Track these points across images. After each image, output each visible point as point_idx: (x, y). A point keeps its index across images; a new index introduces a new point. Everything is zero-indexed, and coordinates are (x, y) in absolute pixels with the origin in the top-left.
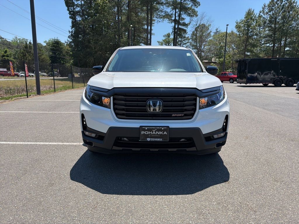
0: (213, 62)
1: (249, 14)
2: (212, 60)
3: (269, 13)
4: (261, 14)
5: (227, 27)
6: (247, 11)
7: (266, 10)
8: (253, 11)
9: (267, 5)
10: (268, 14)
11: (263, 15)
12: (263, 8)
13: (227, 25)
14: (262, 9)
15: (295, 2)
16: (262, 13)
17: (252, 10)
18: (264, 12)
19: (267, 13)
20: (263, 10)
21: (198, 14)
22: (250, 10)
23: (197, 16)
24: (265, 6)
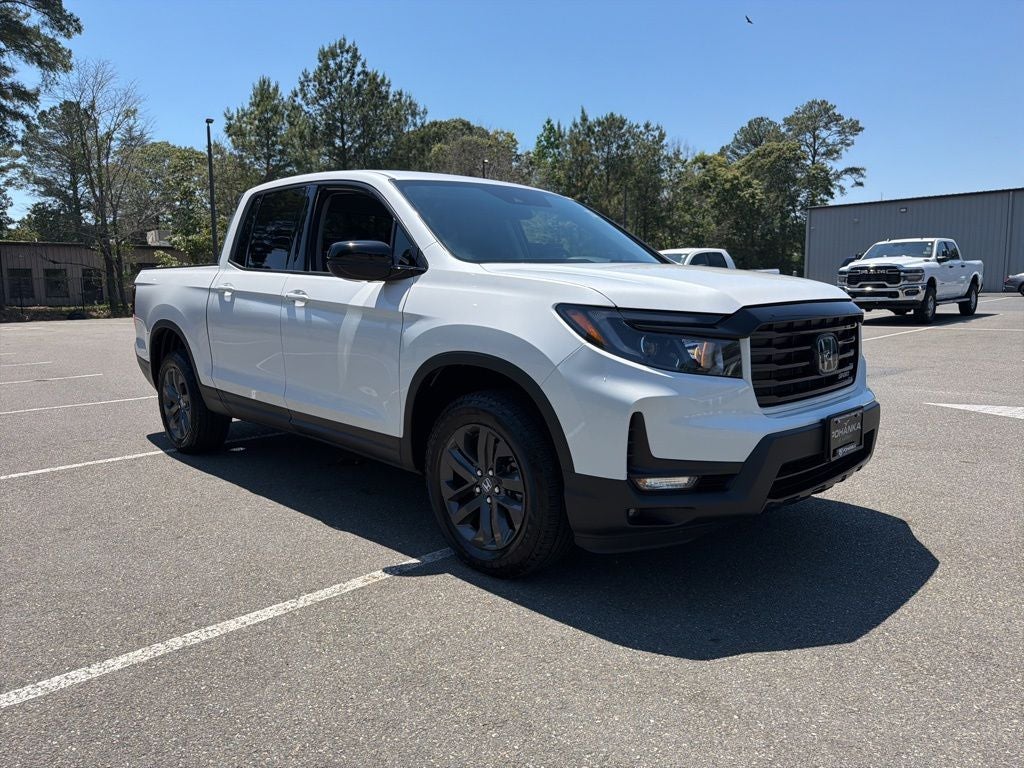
0: (153, 245)
1: (265, 94)
2: (150, 241)
3: (322, 102)
4: (299, 100)
5: (208, 128)
6: (257, 84)
7: (312, 93)
8: (277, 87)
9: (311, 76)
10: (319, 104)
11: (303, 103)
12: (302, 83)
13: (209, 121)
14: (298, 87)
15: (386, 82)
16: (300, 96)
17: (273, 85)
18: (305, 95)
19: (315, 101)
20: (302, 90)
21: (72, 60)
22: (264, 82)
23: (67, 68)
24: (306, 77)
